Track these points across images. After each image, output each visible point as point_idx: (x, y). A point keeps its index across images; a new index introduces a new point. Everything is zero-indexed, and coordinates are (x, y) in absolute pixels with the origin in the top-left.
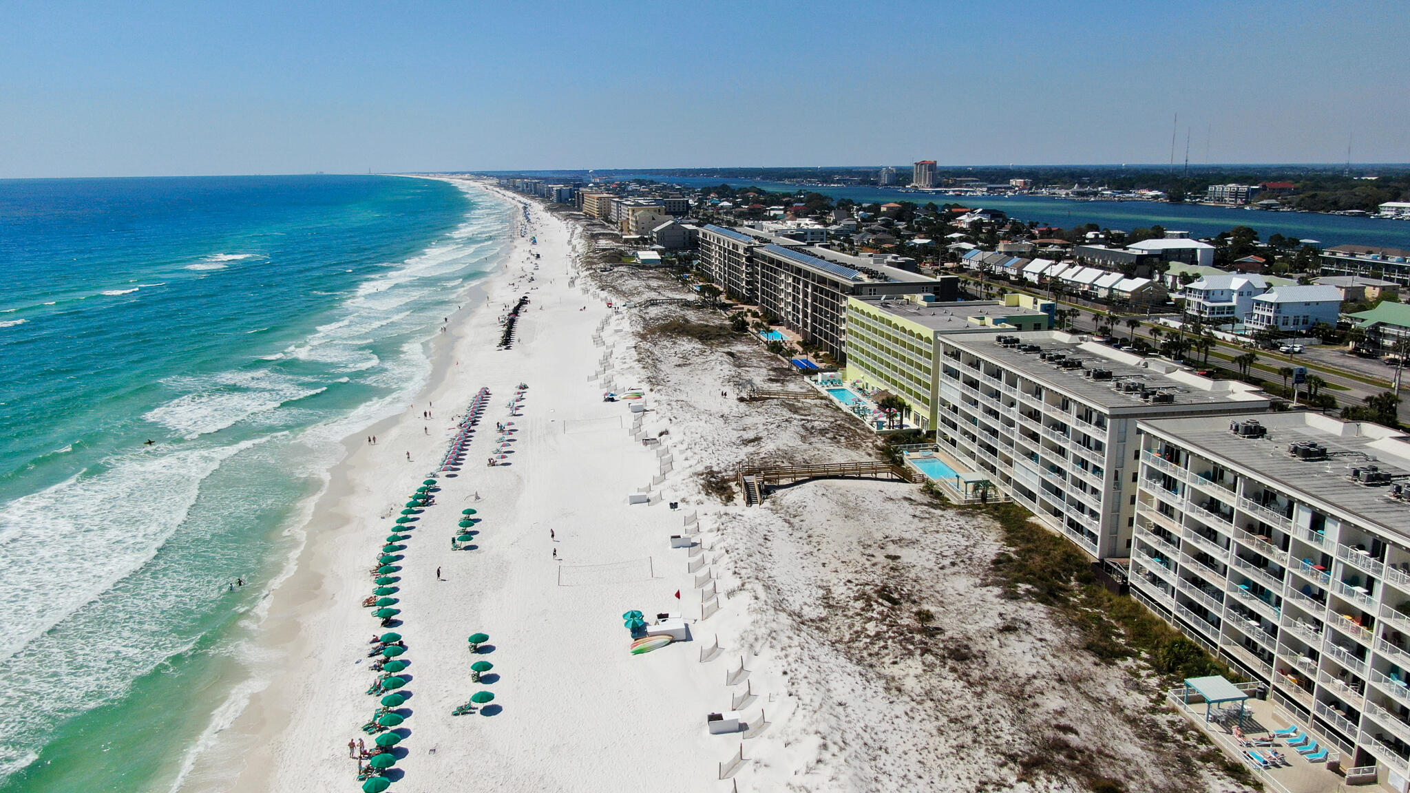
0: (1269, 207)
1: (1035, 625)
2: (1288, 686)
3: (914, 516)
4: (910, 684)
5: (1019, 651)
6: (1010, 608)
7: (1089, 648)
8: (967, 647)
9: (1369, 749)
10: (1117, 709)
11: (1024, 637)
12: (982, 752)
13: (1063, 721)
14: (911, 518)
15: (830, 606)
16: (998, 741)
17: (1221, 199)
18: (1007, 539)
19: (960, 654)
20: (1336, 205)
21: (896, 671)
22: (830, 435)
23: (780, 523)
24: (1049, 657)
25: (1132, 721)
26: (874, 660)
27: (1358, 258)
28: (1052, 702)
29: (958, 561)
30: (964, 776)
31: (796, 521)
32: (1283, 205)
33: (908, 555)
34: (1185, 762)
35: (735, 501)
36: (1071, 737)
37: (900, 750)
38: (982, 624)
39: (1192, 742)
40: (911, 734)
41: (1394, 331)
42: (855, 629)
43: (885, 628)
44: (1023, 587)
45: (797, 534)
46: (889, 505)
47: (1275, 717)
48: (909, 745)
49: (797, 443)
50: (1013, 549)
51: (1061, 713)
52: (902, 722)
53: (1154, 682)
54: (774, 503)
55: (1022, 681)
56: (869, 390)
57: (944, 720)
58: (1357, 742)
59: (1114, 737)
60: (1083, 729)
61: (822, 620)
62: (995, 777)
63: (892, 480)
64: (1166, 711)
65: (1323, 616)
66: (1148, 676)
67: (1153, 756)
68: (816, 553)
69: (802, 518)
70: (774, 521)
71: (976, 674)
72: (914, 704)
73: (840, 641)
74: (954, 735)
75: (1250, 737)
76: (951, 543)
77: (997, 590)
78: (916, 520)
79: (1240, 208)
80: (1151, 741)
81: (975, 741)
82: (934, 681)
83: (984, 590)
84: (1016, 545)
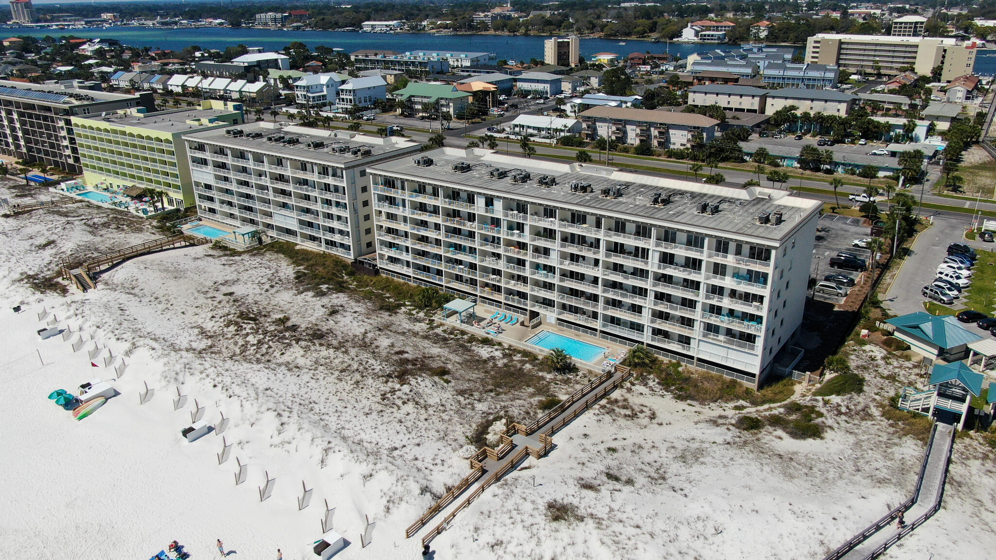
0: (298, 28)
1: (346, 306)
2: (487, 293)
3: (224, 265)
4: (301, 361)
5: (348, 322)
6: (325, 300)
7: (381, 308)
8: (319, 330)
9: (536, 309)
10: (416, 334)
11: (345, 314)
12: (370, 381)
13: (397, 349)
14: (222, 267)
15: (211, 337)
16: (376, 371)
17: (266, 24)
18: (294, 263)
19: (317, 335)
20: (337, 25)
21: (286, 358)
22: (113, 226)
23: (124, 296)
24: (366, 320)
25: (426, 337)
26: (267, 357)
27: (371, 58)
28: (384, 342)
29: (274, 283)
30: (370, 396)
31: (136, 291)
32: (306, 26)
33: (239, 290)
34: (462, 346)
35: (70, 291)
36: (406, 355)
37: (323, 399)
38: (316, 315)
39: (459, 336)
40: (323, 388)
41: (419, 100)
42: (240, 344)
43: (262, 336)
44: (324, 287)
45: (144, 300)
46: (199, 262)
47: (486, 311)
48: (326, 394)
49: (90, 237)
50: (302, 267)
51: (392, 345)
52: (313, 383)
53: (422, 314)
54: (106, 284)
55: (361, 337)
56: (115, 188)
57: (337, 373)
58: (528, 308)
59: (425, 348)
60: (407, 349)
61: (211, 347)
62: (388, 389)
63: (186, 246)
64: (438, 326)
65: (501, 251)
66: (417, 313)
67: (447, 350)
68: (171, 308)
69: (140, 288)
70: (118, 296)
71: (335, 343)
72: (312, 371)
73: (234, 355)
74: (349, 378)
75: (482, 324)
76: (262, 274)
77: (311, 294)
78: (227, 267)
79: (280, 29)
80: (441, 343)
81: (363, 377)
82: (315, 355)
83: (303, 295)
84: (302, 265)
